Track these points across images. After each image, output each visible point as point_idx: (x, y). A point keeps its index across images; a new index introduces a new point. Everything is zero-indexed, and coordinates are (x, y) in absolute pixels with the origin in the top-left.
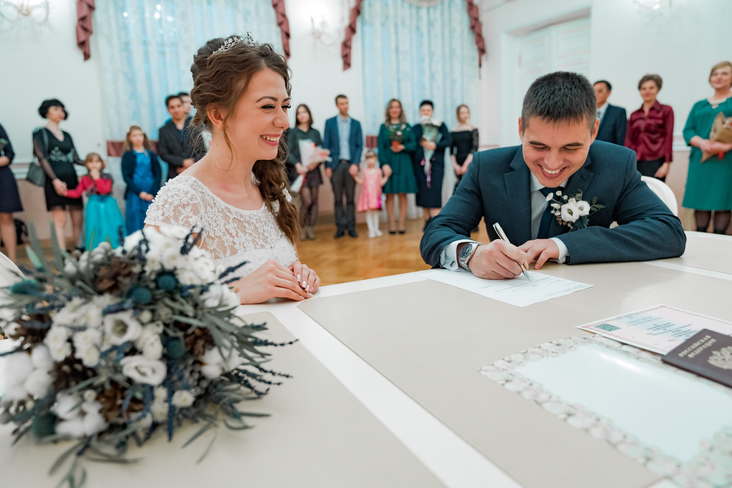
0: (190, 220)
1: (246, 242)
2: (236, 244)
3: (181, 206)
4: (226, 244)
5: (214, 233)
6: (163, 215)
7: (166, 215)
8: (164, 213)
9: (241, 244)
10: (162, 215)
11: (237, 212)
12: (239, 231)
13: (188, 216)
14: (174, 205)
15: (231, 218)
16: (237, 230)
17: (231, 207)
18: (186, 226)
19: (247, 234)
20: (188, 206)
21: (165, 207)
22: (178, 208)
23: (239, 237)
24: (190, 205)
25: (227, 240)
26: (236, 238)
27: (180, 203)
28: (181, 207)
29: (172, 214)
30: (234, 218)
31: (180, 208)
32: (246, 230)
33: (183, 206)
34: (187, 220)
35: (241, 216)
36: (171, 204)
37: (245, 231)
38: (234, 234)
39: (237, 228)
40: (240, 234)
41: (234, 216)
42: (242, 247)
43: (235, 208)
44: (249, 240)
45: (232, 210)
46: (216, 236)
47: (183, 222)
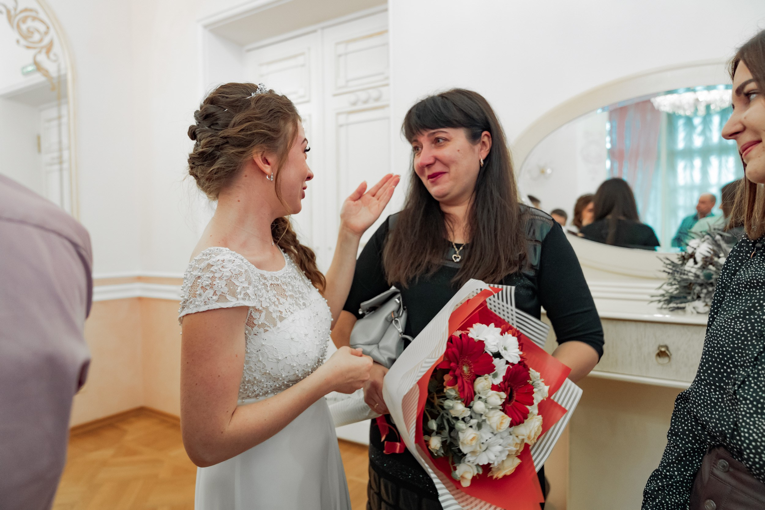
0: (248, 291)
1: (291, 307)
2: (282, 312)
3: (233, 276)
4: (274, 315)
5: (261, 305)
6: (215, 295)
7: (218, 293)
8: (215, 292)
9: (288, 311)
10: (213, 295)
11: (272, 276)
12: (279, 297)
13: (244, 287)
14: (224, 279)
15: (269, 285)
16: (277, 297)
17: (264, 272)
18: (247, 299)
19: (288, 297)
20: (241, 275)
21: (215, 285)
22: (231, 280)
23: (282, 303)
24: (242, 273)
25: (274, 310)
26: (280, 306)
27: (231, 274)
28: (233, 278)
29: (226, 290)
30: (271, 284)
31: (233, 280)
32: (286, 293)
33: (236, 277)
34: (245, 292)
35: (277, 279)
36: (220, 278)
37: (285, 295)
38: (277, 303)
39: (276, 295)
40: (282, 300)
41: (270, 282)
42: (289, 313)
43: (269, 272)
44: (293, 304)
45: (267, 276)
46: (263, 308)
47: (242, 296)
